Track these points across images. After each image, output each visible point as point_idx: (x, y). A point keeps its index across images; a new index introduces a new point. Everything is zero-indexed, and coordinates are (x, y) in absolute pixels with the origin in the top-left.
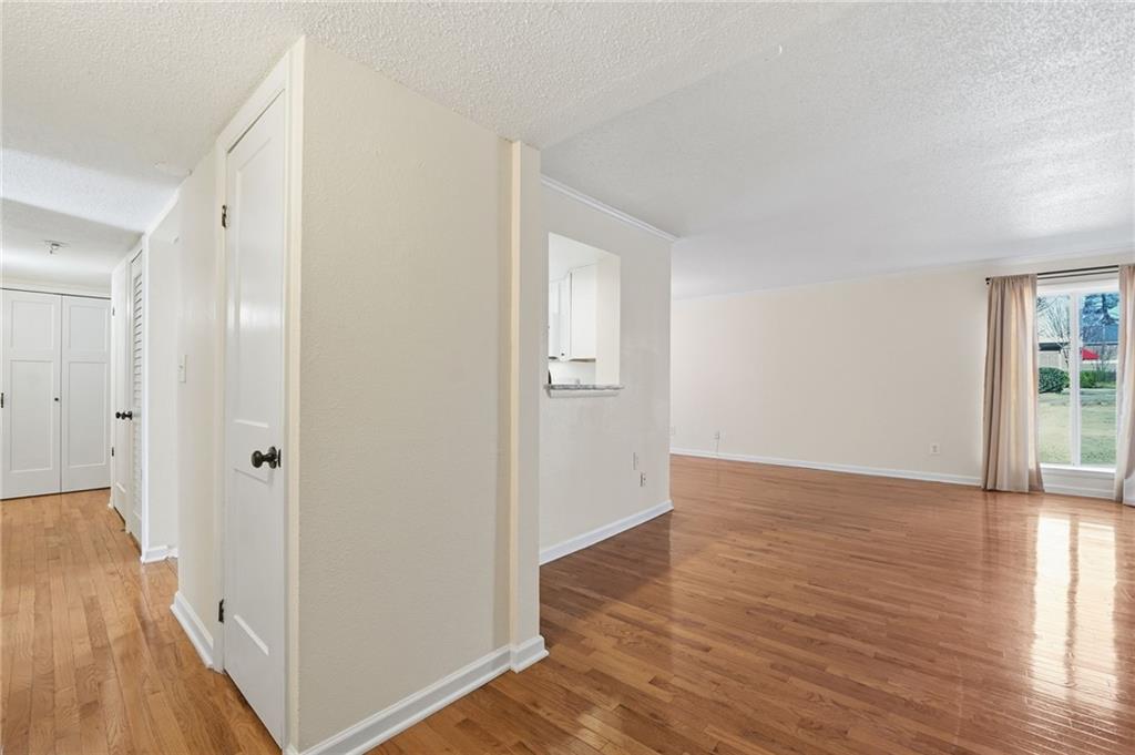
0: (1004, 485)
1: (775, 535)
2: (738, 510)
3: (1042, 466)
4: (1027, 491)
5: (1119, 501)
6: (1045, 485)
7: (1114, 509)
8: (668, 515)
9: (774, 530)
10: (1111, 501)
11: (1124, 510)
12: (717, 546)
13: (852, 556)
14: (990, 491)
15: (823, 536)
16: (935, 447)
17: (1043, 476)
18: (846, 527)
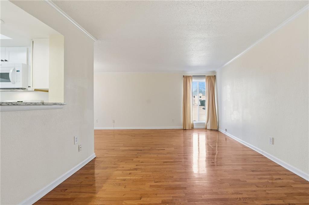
0: (187, 128)
1: (138, 159)
2: (123, 151)
3: (194, 122)
4: (191, 129)
5: (206, 129)
6: (194, 127)
7: (205, 131)
8: (93, 161)
9: (137, 157)
10: (204, 129)
11: (207, 131)
12: (116, 172)
13: (164, 162)
14: (185, 130)
15: (152, 156)
16: (173, 120)
17: (194, 125)
18: (159, 150)
